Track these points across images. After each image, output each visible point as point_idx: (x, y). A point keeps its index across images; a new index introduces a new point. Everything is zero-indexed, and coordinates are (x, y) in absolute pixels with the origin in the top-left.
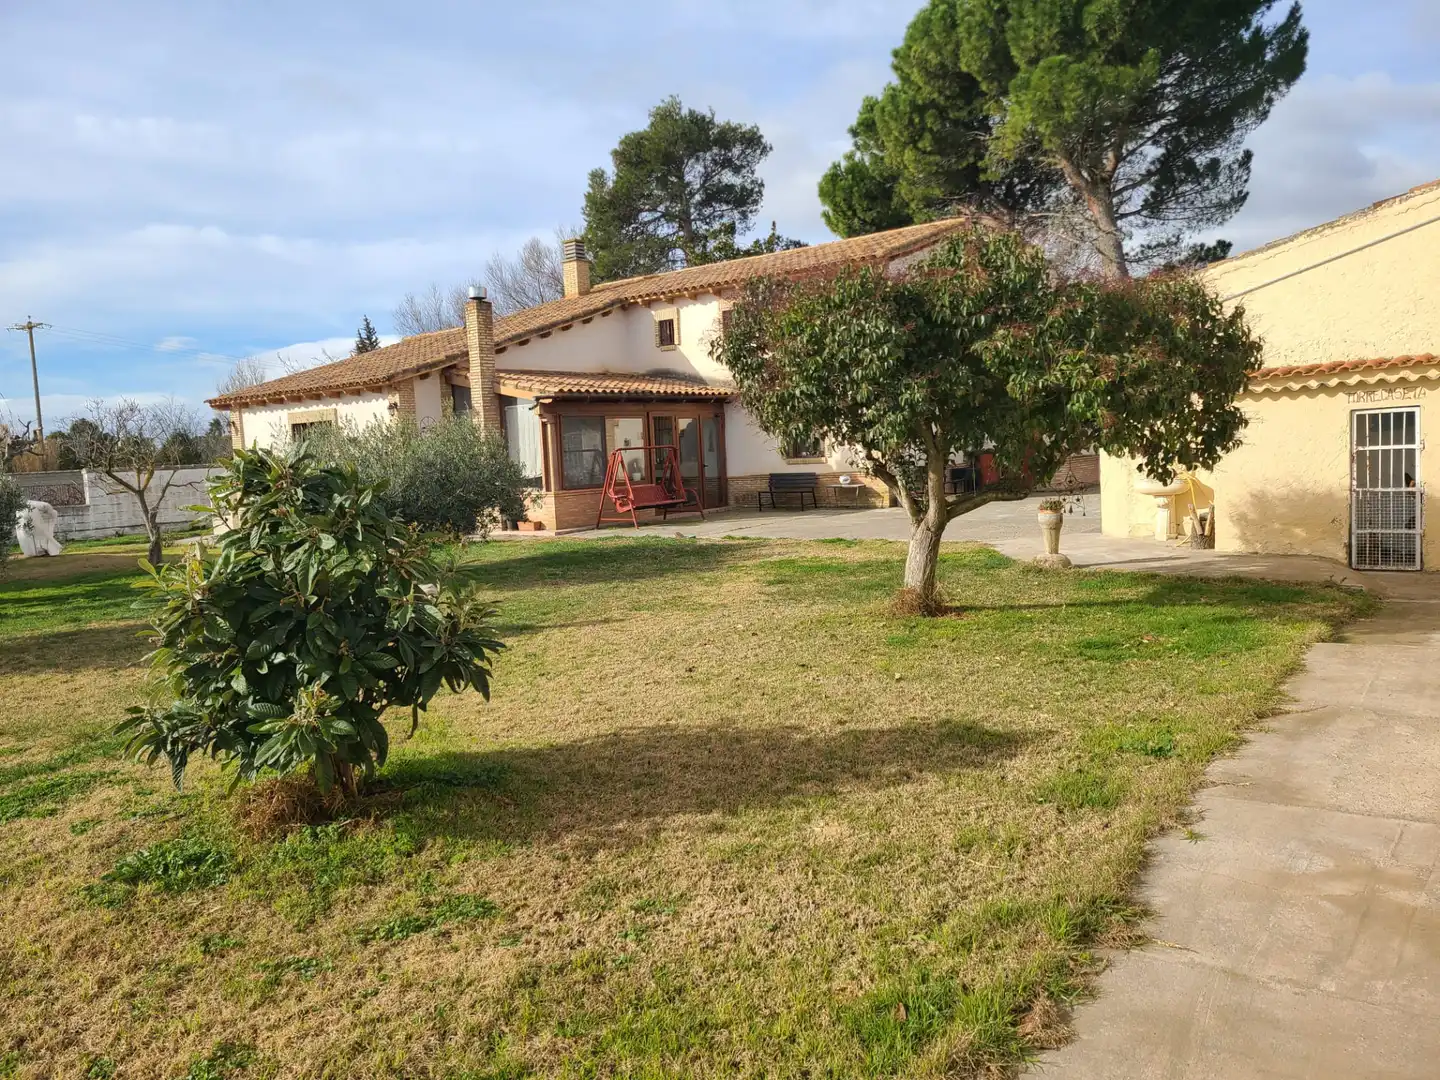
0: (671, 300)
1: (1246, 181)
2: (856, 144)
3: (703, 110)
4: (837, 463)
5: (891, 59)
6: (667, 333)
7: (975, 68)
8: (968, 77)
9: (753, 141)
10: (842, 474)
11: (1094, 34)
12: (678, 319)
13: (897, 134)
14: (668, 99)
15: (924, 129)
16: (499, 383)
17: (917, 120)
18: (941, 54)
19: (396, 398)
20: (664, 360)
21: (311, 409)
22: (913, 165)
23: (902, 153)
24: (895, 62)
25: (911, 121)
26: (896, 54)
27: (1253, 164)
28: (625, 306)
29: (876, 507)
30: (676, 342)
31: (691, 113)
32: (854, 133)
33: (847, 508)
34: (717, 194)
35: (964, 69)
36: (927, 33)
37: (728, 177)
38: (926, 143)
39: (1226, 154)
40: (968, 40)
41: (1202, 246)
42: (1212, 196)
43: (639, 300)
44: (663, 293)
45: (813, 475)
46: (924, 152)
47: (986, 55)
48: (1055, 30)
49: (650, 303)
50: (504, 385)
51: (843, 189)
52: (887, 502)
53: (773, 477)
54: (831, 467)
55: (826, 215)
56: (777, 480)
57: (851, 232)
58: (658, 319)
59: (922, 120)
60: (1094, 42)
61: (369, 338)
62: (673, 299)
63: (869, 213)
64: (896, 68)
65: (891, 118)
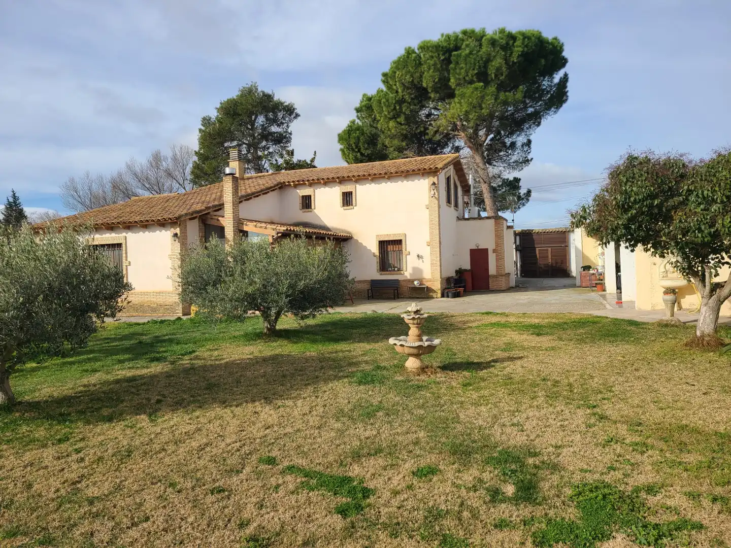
0: (311, 185)
1: (529, 153)
2: (357, 116)
3: (268, 91)
4: (410, 274)
5: (381, 77)
6: (307, 202)
7: (430, 85)
8: (425, 90)
9: (290, 111)
10: (415, 280)
11: (493, 76)
12: (314, 195)
13: (386, 113)
14: (250, 84)
15: (401, 112)
16: (243, 224)
17: (398, 108)
18: (413, 77)
19: (178, 231)
20: (305, 217)
21: (104, 236)
22: (394, 129)
23: (388, 123)
24: (383, 79)
25: (395, 108)
26: (385, 75)
27: (532, 145)
28: (282, 187)
29: (433, 298)
30: (313, 207)
31: (263, 92)
32: (358, 110)
33: (418, 298)
34: (266, 136)
35: (424, 85)
36: (406, 66)
37: (274, 129)
38: (402, 119)
39: (520, 139)
40: (428, 72)
41: (508, 179)
42: (514, 158)
43: (292, 184)
44: (308, 181)
45: (397, 280)
46: (401, 124)
47: (437, 80)
48: (476, 71)
49: (299, 184)
50: (246, 225)
51: (355, 138)
52: (439, 295)
53: (372, 281)
54: (406, 276)
55: (342, 150)
56: (374, 283)
57: (357, 161)
58: (301, 195)
59: (401, 108)
60: (492, 79)
61: (15, 202)
62: (313, 183)
63: (367, 151)
64: (384, 82)
65: (385, 105)
